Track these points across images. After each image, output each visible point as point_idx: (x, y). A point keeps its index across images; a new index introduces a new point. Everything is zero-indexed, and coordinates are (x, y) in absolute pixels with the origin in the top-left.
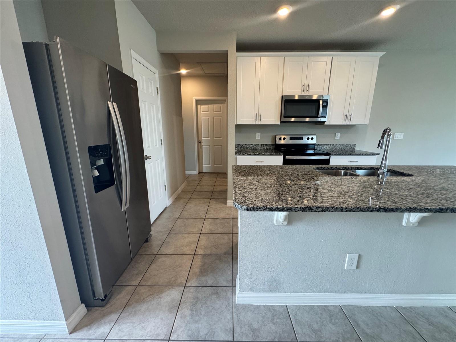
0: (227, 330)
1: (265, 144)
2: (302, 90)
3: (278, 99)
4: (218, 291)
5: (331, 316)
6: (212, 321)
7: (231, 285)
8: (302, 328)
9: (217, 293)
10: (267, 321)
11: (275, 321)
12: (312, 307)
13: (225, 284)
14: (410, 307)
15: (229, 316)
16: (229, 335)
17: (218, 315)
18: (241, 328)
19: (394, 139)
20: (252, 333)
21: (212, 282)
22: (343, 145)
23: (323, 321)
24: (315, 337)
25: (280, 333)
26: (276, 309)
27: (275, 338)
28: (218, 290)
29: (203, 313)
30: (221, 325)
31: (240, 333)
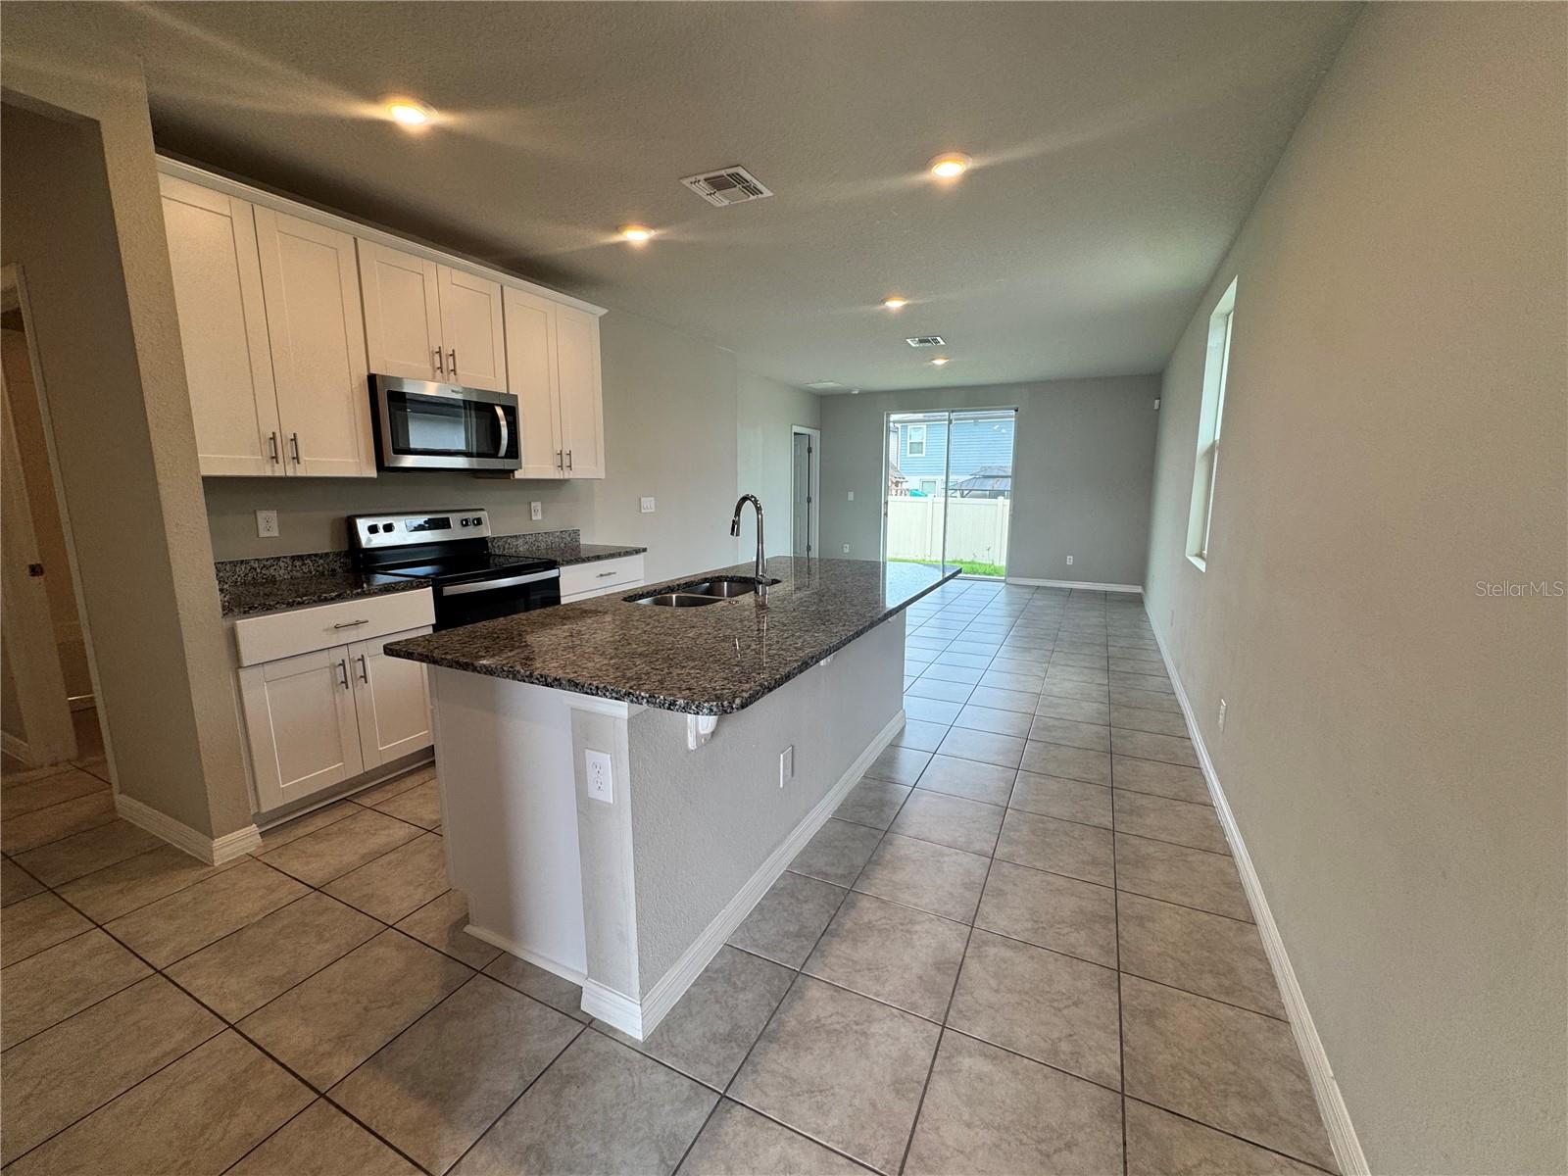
0: (688, 1099)
1: (309, 556)
2: (434, 366)
3: (355, 384)
4: (565, 1072)
5: (792, 895)
6: (638, 1130)
7: (579, 1028)
8: (782, 950)
9: (568, 1080)
10: (730, 999)
11: (739, 983)
12: (760, 908)
13: (561, 1042)
14: (842, 805)
15: (661, 1076)
16: (705, 1097)
17: (633, 1104)
18: (707, 1061)
19: (643, 511)
20: (733, 1044)
21: (516, 1075)
22: (553, 533)
23: (793, 911)
24: (807, 940)
25: (768, 992)
26: (717, 966)
27: (769, 1004)
28: (560, 1070)
29: (596, 1148)
30: (667, 1108)
31: (715, 1070)
